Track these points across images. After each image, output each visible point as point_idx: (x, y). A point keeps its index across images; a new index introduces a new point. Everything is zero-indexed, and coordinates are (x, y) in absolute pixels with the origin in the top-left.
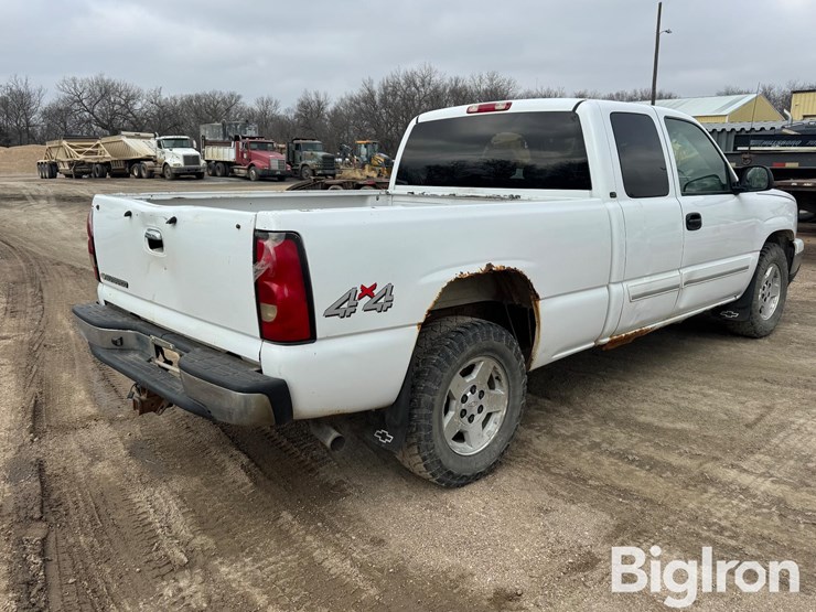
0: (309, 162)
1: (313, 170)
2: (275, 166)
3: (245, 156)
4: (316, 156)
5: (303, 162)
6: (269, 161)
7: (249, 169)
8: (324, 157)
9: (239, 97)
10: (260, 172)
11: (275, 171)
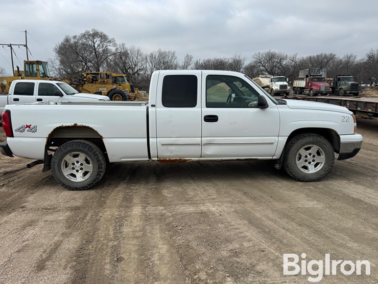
0: (343, 87)
1: (345, 91)
2: (323, 89)
3: (310, 84)
4: (347, 84)
5: (340, 87)
6: (320, 87)
7: (310, 91)
8: (352, 84)
9: (334, 55)
10: (315, 92)
11: (323, 92)
